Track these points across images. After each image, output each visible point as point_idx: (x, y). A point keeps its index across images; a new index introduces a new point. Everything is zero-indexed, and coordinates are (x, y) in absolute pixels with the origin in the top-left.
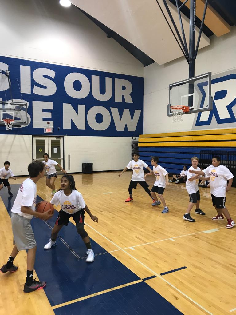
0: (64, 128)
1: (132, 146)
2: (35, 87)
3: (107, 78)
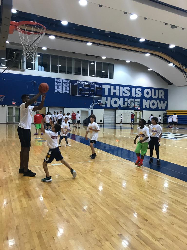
0: (143, 108)
1: (164, 114)
2: (136, 94)
3: (156, 90)
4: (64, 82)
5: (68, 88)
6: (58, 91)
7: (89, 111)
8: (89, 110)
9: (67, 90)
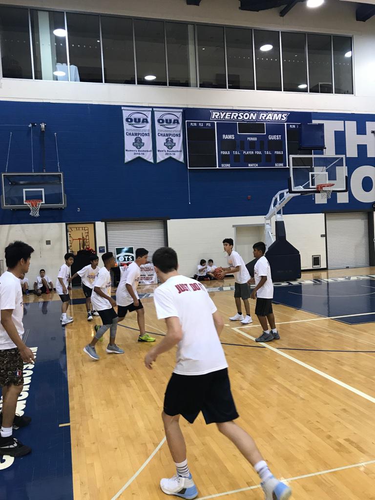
4: (159, 121)
5: (178, 142)
6: (139, 158)
7: (267, 227)
8: (268, 222)
9: (174, 149)
